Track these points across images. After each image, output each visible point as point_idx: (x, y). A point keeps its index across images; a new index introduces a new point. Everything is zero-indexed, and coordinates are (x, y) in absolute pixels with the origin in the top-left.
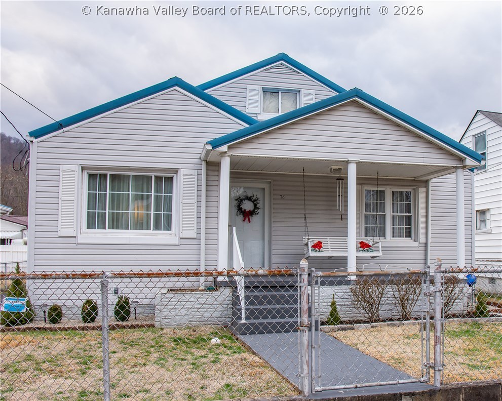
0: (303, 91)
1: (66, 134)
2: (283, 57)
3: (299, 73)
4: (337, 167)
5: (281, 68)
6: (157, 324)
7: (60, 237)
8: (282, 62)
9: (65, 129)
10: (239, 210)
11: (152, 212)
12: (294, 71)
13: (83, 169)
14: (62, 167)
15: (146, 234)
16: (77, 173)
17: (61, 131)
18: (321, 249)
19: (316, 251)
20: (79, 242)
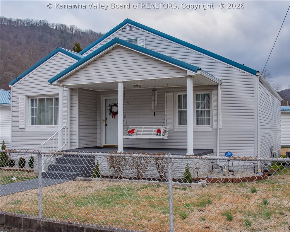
0: (138, 39)
1: (21, 82)
2: (128, 21)
3: (137, 28)
4: (135, 84)
5: (128, 27)
6: (35, 170)
7: (20, 129)
8: (128, 24)
9: (21, 80)
10: (110, 111)
11: (53, 116)
12: (135, 28)
13: (28, 97)
14: (20, 97)
15: (50, 127)
16: (24, 100)
17: (19, 81)
18: (133, 134)
19: (130, 135)
20: (26, 131)
